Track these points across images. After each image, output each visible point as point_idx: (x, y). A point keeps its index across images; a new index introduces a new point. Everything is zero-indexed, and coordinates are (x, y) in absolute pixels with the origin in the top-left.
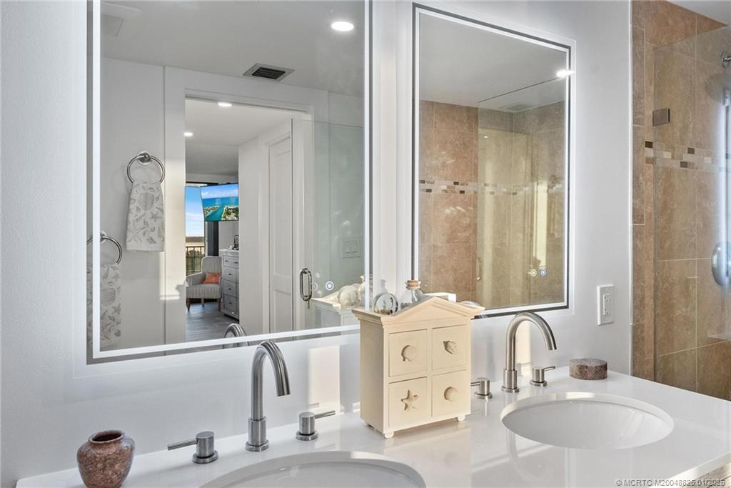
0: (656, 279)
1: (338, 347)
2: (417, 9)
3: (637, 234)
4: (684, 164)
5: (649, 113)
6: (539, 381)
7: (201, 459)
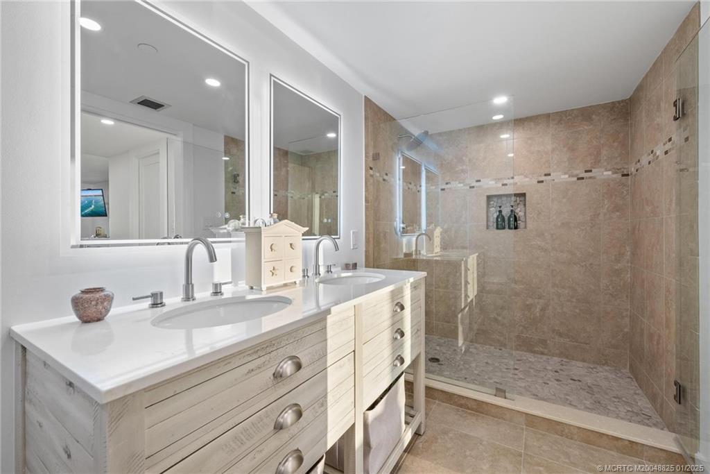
0: (374, 230)
1: (230, 249)
2: (272, 77)
3: (367, 208)
4: (384, 180)
5: (371, 154)
6: (329, 271)
7: (155, 305)
